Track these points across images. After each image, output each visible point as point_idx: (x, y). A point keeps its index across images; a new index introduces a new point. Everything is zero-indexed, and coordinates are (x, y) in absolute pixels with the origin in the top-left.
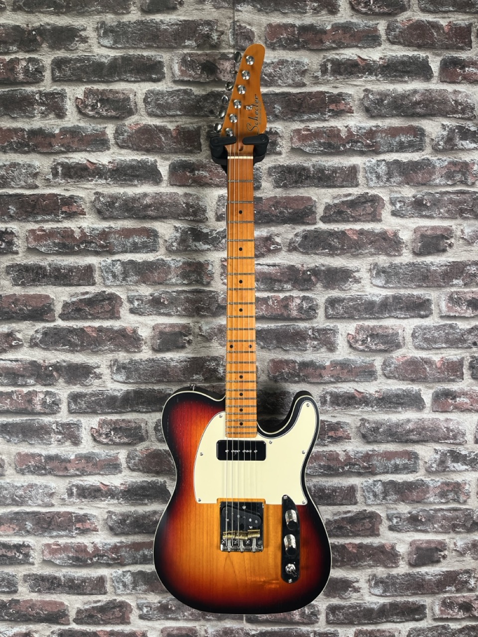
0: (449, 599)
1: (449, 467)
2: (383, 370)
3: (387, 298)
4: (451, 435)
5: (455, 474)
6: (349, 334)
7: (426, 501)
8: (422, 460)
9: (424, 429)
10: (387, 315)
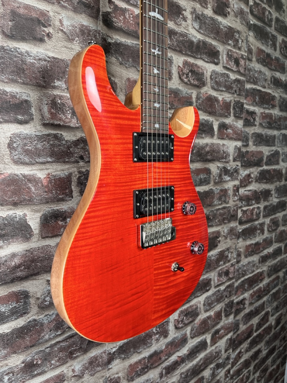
0: (221, 270)
1: (222, 179)
2: (196, 102)
3: (199, 41)
4: (224, 155)
5: (225, 183)
6: (179, 66)
7: (213, 204)
8: (212, 174)
9: (214, 151)
10: (199, 57)
